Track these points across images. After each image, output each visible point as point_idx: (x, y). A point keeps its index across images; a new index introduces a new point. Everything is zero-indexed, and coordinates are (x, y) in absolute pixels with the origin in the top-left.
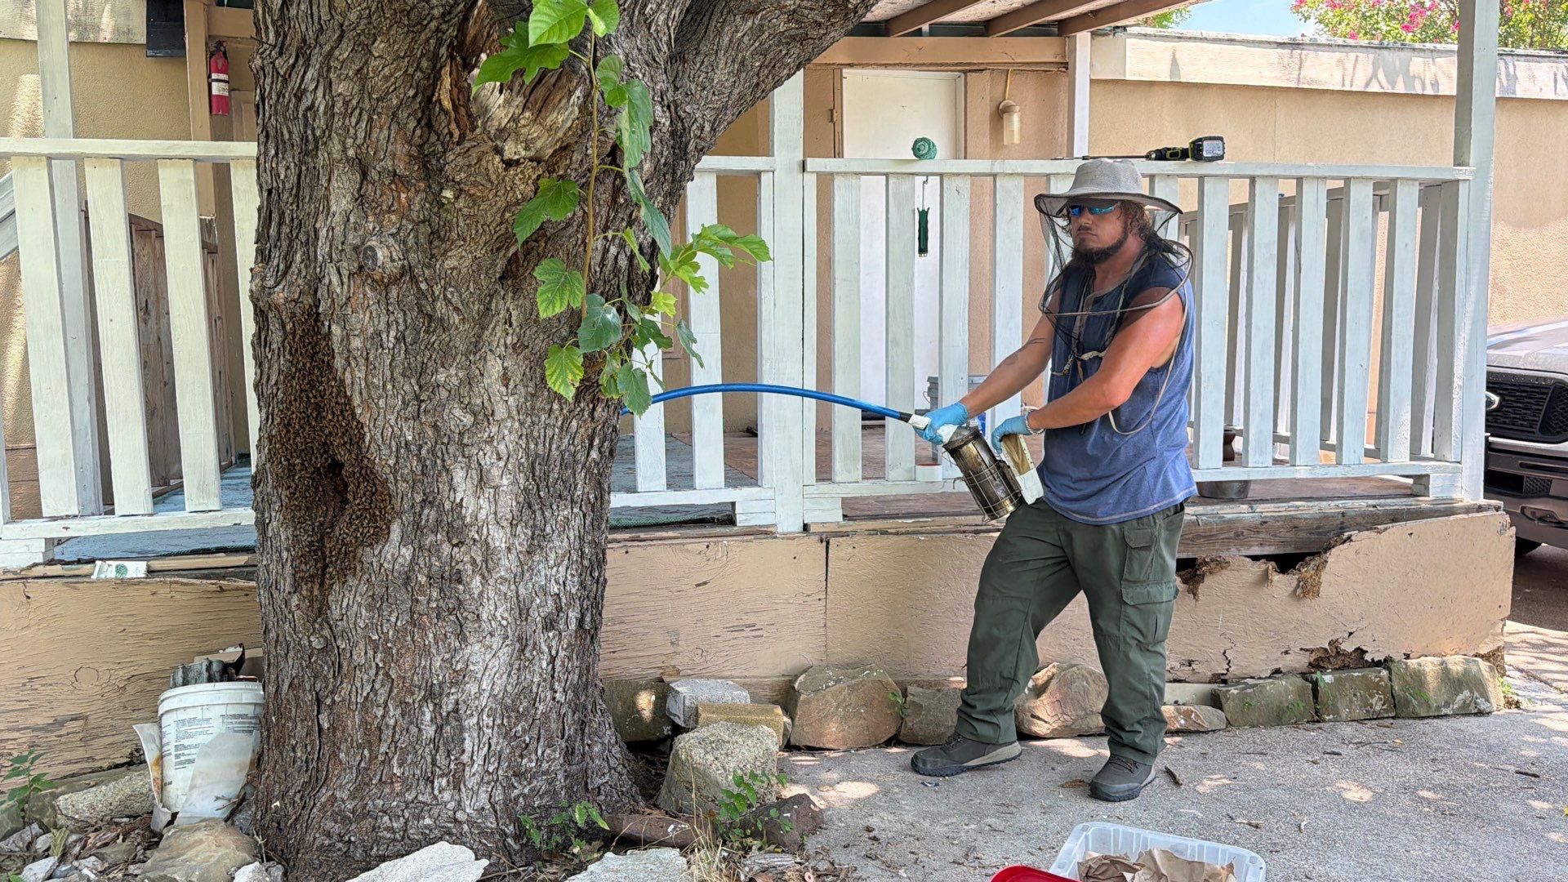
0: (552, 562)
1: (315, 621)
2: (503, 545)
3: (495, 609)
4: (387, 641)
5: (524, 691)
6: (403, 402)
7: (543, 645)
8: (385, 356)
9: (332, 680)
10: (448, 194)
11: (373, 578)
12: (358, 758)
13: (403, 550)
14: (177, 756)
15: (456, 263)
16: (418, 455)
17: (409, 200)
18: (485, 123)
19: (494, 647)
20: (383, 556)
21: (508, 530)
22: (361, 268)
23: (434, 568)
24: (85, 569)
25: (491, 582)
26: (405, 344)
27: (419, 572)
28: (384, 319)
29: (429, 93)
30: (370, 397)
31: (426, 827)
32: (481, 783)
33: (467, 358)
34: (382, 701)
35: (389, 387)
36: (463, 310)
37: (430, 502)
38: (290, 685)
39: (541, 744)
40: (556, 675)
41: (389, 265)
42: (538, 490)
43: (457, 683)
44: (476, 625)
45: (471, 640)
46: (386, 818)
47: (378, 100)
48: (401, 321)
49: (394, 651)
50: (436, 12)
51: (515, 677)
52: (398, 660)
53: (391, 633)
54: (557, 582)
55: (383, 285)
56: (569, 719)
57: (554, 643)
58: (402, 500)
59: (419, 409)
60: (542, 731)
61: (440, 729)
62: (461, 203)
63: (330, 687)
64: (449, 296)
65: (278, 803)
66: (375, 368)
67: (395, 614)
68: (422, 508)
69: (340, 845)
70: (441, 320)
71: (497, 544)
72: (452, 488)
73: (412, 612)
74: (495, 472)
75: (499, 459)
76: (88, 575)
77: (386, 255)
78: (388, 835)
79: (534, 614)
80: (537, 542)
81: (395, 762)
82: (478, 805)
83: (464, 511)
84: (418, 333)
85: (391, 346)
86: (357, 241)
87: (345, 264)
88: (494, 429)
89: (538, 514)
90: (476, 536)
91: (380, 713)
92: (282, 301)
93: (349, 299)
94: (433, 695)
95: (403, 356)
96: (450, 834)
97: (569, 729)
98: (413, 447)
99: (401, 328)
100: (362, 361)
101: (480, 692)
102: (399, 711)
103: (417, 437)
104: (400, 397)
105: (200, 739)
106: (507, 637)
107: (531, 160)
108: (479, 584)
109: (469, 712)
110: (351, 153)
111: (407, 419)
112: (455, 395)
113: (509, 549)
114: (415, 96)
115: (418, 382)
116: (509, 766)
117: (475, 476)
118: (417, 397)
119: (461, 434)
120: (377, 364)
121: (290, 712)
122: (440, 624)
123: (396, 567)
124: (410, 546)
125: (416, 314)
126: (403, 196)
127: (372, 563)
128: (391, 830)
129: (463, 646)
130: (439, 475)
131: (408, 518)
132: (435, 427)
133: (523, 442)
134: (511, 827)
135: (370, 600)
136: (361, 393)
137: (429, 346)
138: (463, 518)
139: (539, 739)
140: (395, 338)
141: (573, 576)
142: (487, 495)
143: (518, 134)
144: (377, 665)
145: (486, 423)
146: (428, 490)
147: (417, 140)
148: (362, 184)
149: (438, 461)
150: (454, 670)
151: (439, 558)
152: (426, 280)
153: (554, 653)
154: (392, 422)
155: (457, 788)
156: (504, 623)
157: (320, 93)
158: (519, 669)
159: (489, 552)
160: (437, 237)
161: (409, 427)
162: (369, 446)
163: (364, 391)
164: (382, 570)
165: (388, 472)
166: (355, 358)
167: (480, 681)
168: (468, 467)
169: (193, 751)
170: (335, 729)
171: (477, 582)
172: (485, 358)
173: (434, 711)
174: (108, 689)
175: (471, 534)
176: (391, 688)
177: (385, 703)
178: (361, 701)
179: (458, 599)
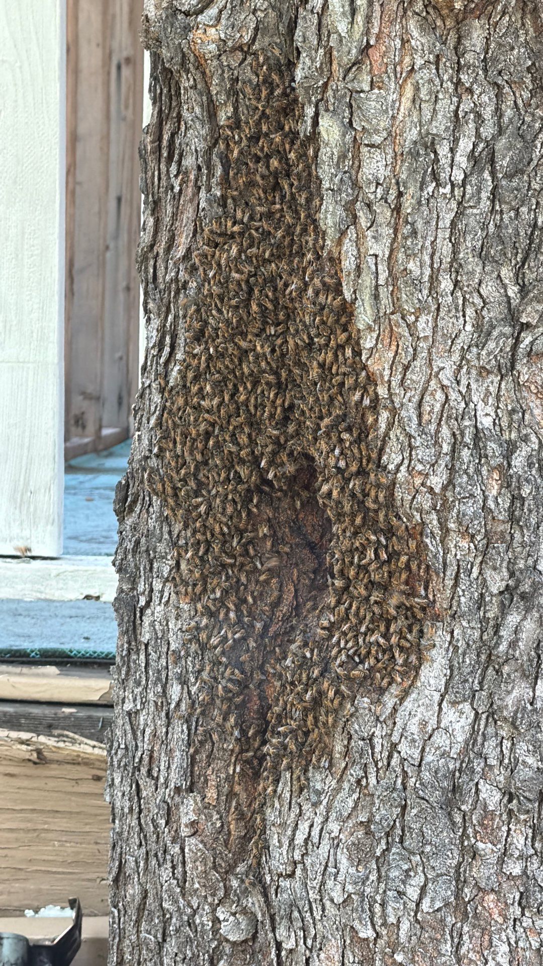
1: (231, 869)
4: (395, 946)
6: (478, 327)
8: (442, 204)
11: (373, 780)
13: (450, 715)
16: (503, 469)
20: (399, 723)
23: (524, 773)
26: (493, 174)
27: (484, 777)
28: (446, 105)
30: (397, 308)
35: (446, 284)
37: (523, 596)
48: (488, 113)
53: (405, 926)
58: (456, 585)
59: (515, 347)
66: (414, 233)
67: (419, 880)
68: (504, 610)
73: (459, 879)
84: (529, 146)
85: (458, 176)
92: (212, 47)
93: (364, 50)
95: (485, 204)
98: (491, 445)
99: (488, 131)
100: (384, 214)
103: (505, 423)
104: (470, 312)
111: (483, 372)
115: (518, 275)
118: (512, 315)
120: (419, 225)
123: (429, 758)
124: (466, 707)
125: (526, 95)
127: (372, 739)
131: (466, 631)
135: (360, 834)
136: (376, 297)
140: (471, 156)
146: (521, 564)
151: (538, 748)
154: (446, 377)
161: (488, 393)
162: (387, 435)
163: (383, 293)
164: (395, 761)
165: (427, 506)
166: (369, 206)
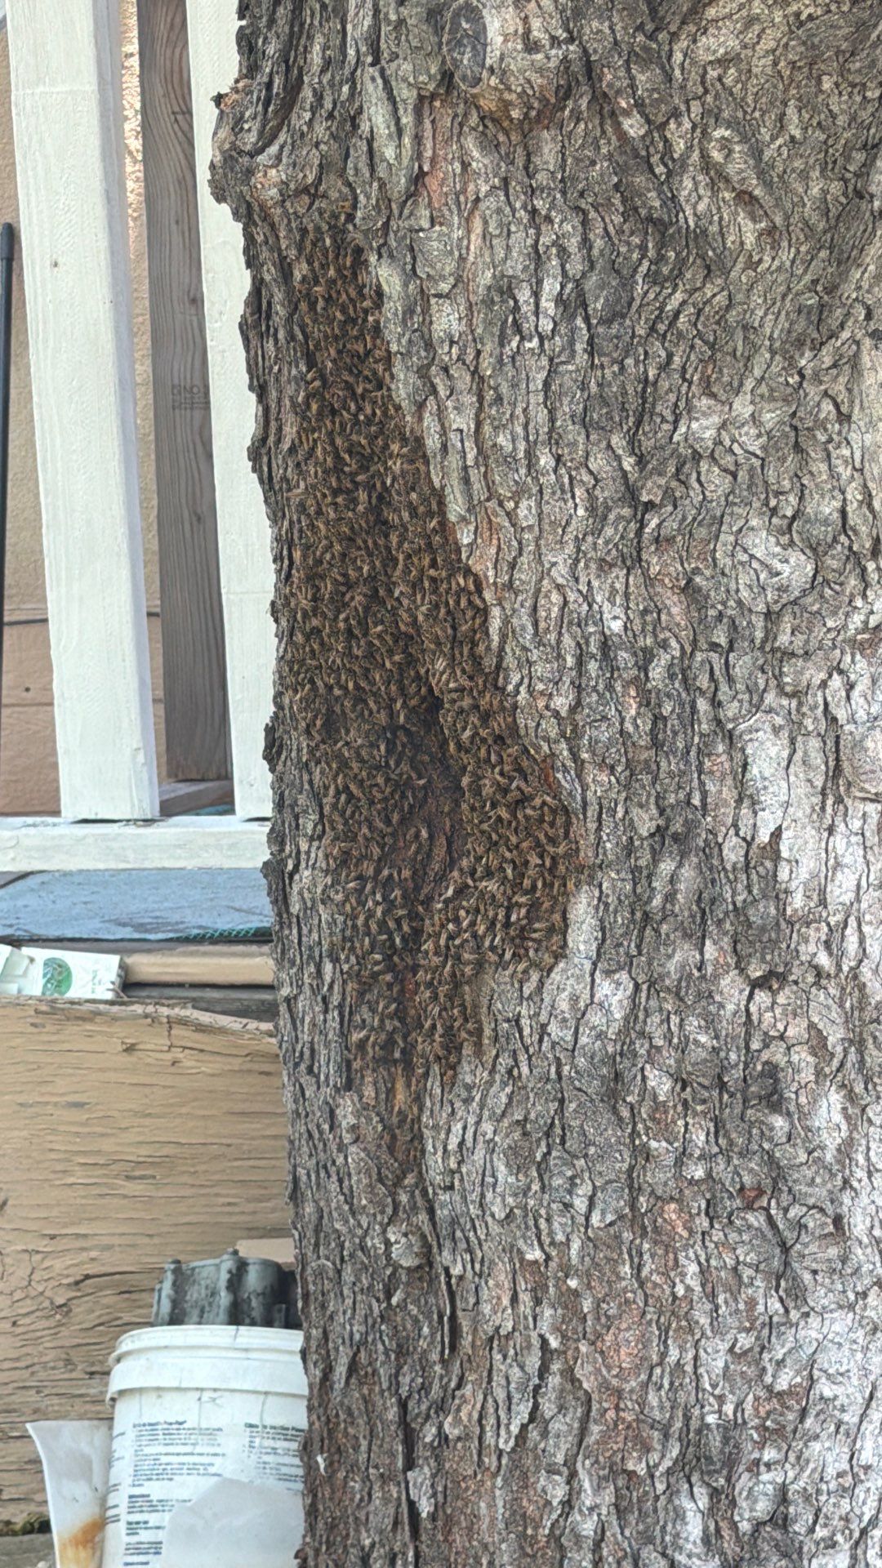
1: (399, 1181)
4: (567, 1270)
6: (592, 509)
9: (438, 1368)
11: (525, 1070)
13: (605, 988)
14: (133, 1528)
15: (734, 43)
16: (640, 683)
20: (547, 999)
22: (447, 78)
23: (697, 1054)
26: (587, 319)
27: (650, 1060)
28: (521, 239)
30: (492, 493)
33: (791, 361)
34: (560, 1458)
35: (545, 460)
36: (768, 201)
37: (676, 838)
38: (353, 1368)
41: (518, 62)
43: (780, 1431)
44: (833, 1252)
45: (820, 1297)
48: (573, 244)
49: (587, 1305)
52: (599, 1336)
53: (576, 1245)
55: (512, 129)
59: (639, 532)
63: (436, 1391)
64: (717, 156)
66: (499, 399)
67: (584, 1189)
68: (656, 855)
70: (700, 236)
72: (747, 797)
73: (634, 1190)
77: (513, 33)
83: (783, 874)
84: (627, 283)
85: (546, 325)
87: (407, 67)
90: (823, 960)
91: (558, 1493)
92: (274, 192)
93: (418, 179)
95: (581, 358)
98: (623, 655)
99: (575, 267)
100: (463, 379)
102: (608, 1496)
103: (637, 627)
104: (579, 492)
105: (187, 1488)
108: (837, 1117)
109: (820, 1532)
111: (604, 566)
112: (752, 485)
115: (633, 444)
117: (817, 759)
118: (631, 493)
119: (771, 616)
120: (504, 389)
121: (356, 1448)
122: (717, 1235)
123: (583, 1040)
124: (623, 976)
125: (618, 219)
127: (517, 1020)
129: (794, 1315)
130: (704, 752)
131: (615, 884)
132: (689, 590)
135: (517, 1135)
136: (466, 481)
137: (662, 326)
138: (780, 896)
140: (559, 300)
142: (856, 824)
144: (544, 1342)
145: (853, 582)
146: (672, 799)
149: (703, 705)
150: (769, 1389)
151: (710, 1023)
152: (639, 105)
154: (561, 573)
159: (866, 1014)
161: (613, 591)
162: (502, 649)
163: (474, 475)
164: (546, 1045)
165: (553, 733)
166: (446, 370)
167: (853, 1437)
168: (794, 732)
169: (164, 1519)
170: (450, 1522)
171: (830, 1110)
172: (855, 362)
173: (712, 1511)
174: (28, 1306)
175: (806, 950)
176: (585, 1420)
177: (570, 1462)
178: (508, 1446)
179: (771, 1160)
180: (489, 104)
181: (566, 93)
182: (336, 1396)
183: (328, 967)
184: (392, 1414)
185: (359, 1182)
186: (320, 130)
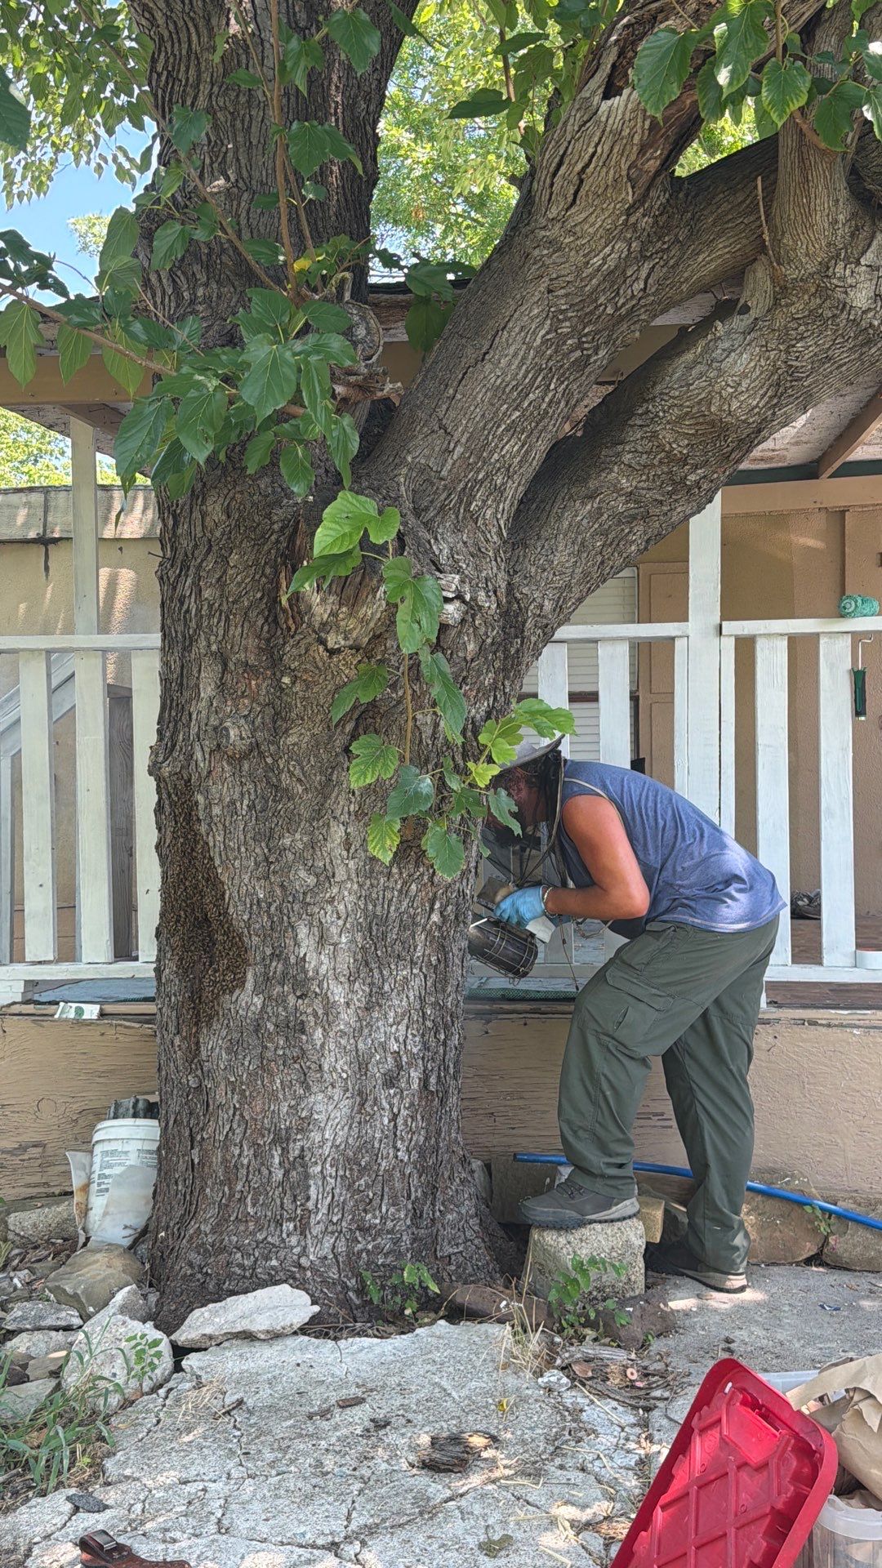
0: (391, 1020)
1: (192, 1061)
2: (342, 1000)
3: (335, 1062)
4: (242, 1083)
5: (365, 1146)
6: (255, 863)
7: (384, 1101)
8: (239, 822)
9: (202, 1117)
10: (286, 680)
11: (232, 1024)
12: (220, 1195)
13: (256, 999)
14: (99, 1185)
15: (297, 740)
16: (268, 912)
17: (258, 685)
18: (310, 619)
19: (336, 1098)
20: (239, 1003)
21: (346, 986)
22: (219, 746)
23: (281, 1018)
24: (51, 1009)
25: (331, 1034)
26: (255, 811)
27: (268, 1020)
28: (238, 789)
29: (273, 595)
30: (228, 858)
31: (273, 1268)
32: (325, 1232)
33: (311, 824)
34: (238, 1141)
35: (243, 849)
36: (305, 781)
37: (277, 956)
38: (175, 1122)
39: (385, 1201)
40: (398, 1133)
41: (238, 743)
42: (376, 950)
43: (302, 1130)
44: (319, 1075)
45: (315, 1089)
46: (239, 1255)
47: (233, 603)
48: (252, 791)
49: (247, 1093)
50: (276, 527)
51: (357, 1130)
52: (251, 1103)
53: (245, 1076)
54: (397, 1040)
55: (236, 760)
56: (415, 1181)
57: (395, 1101)
58: (255, 953)
59: (269, 870)
60: (386, 1189)
61: (286, 1173)
62: (297, 688)
63: (201, 1125)
64: (292, 769)
65: (163, 1234)
66: (230, 833)
67: (248, 1059)
68: (271, 961)
69: (199, 1276)
70: (287, 790)
71: (337, 998)
72: (297, 944)
73: (262, 1058)
74: (334, 930)
75: (339, 918)
76: (53, 1015)
77: (237, 735)
78: (239, 1272)
79: (373, 1069)
80: (375, 1000)
81: (249, 1200)
82: (322, 1254)
83: (307, 966)
84: (267, 802)
85: (244, 813)
86: (216, 723)
87: (207, 742)
88: (335, 890)
89: (376, 972)
90: (317, 990)
91: (237, 1152)
92: (167, 774)
93: (210, 772)
94: (282, 1139)
95: (254, 822)
96: (295, 1279)
97: (416, 1191)
99: (252, 797)
100: (220, 827)
101: (324, 1141)
102: (252, 1152)
103: (267, 896)
104: (252, 858)
105: (118, 1170)
106: (348, 1090)
107: (351, 648)
108: (320, 1036)
109: (313, 1160)
110: (214, 648)
111: (259, 879)
112: (300, 857)
113: (348, 1004)
114: (261, 599)
115: (267, 846)
116: (352, 1219)
117: (317, 933)
118: (267, 859)
119: (305, 893)
120: (232, 830)
121: (175, 1147)
122: (286, 1071)
123: (249, 1015)
124: (261, 996)
125: (264, 785)
126: (253, 682)
127: (230, 1009)
128: (241, 1266)
129: (307, 1094)
130: (285, 931)
131: (259, 969)
132: (282, 886)
133: (361, 903)
134: (353, 1281)
135: (229, 1044)
136: (220, 855)
137: (276, 814)
138: (306, 972)
139: (382, 1195)
140: (248, 806)
141: (414, 1036)
142: (327, 952)
143: (338, 627)
144: (235, 1106)
145: (327, 885)
146: (276, 945)
147: (265, 635)
148: (223, 673)
149: (285, 918)
150: (300, 1117)
151: (285, 1008)
152: (271, 755)
153: (395, 1110)
154: (246, 881)
155: (303, 1233)
156: (344, 1075)
157: (193, 600)
158: (360, 1123)
159: (329, 1006)
160: (278, 719)
161: (261, 886)
162: (229, 902)
163: (223, 853)
164: (238, 1017)
165: (243, 926)
166: (216, 824)
167: (323, 1130)
168: (311, 925)
169: (110, 1180)
170: (204, 1164)
171: (319, 1033)
172: (328, 825)
173: (281, 1155)
174: (64, 1120)
175: (313, 988)
176: (246, 1129)
177: (241, 1142)
178: (222, 1138)
179: (302, 1049)
180: (230, 753)
181: (251, 751)
182: (170, 1131)
183: (173, 998)
184: (187, 1134)
185: (180, 1062)
186: (181, 757)
